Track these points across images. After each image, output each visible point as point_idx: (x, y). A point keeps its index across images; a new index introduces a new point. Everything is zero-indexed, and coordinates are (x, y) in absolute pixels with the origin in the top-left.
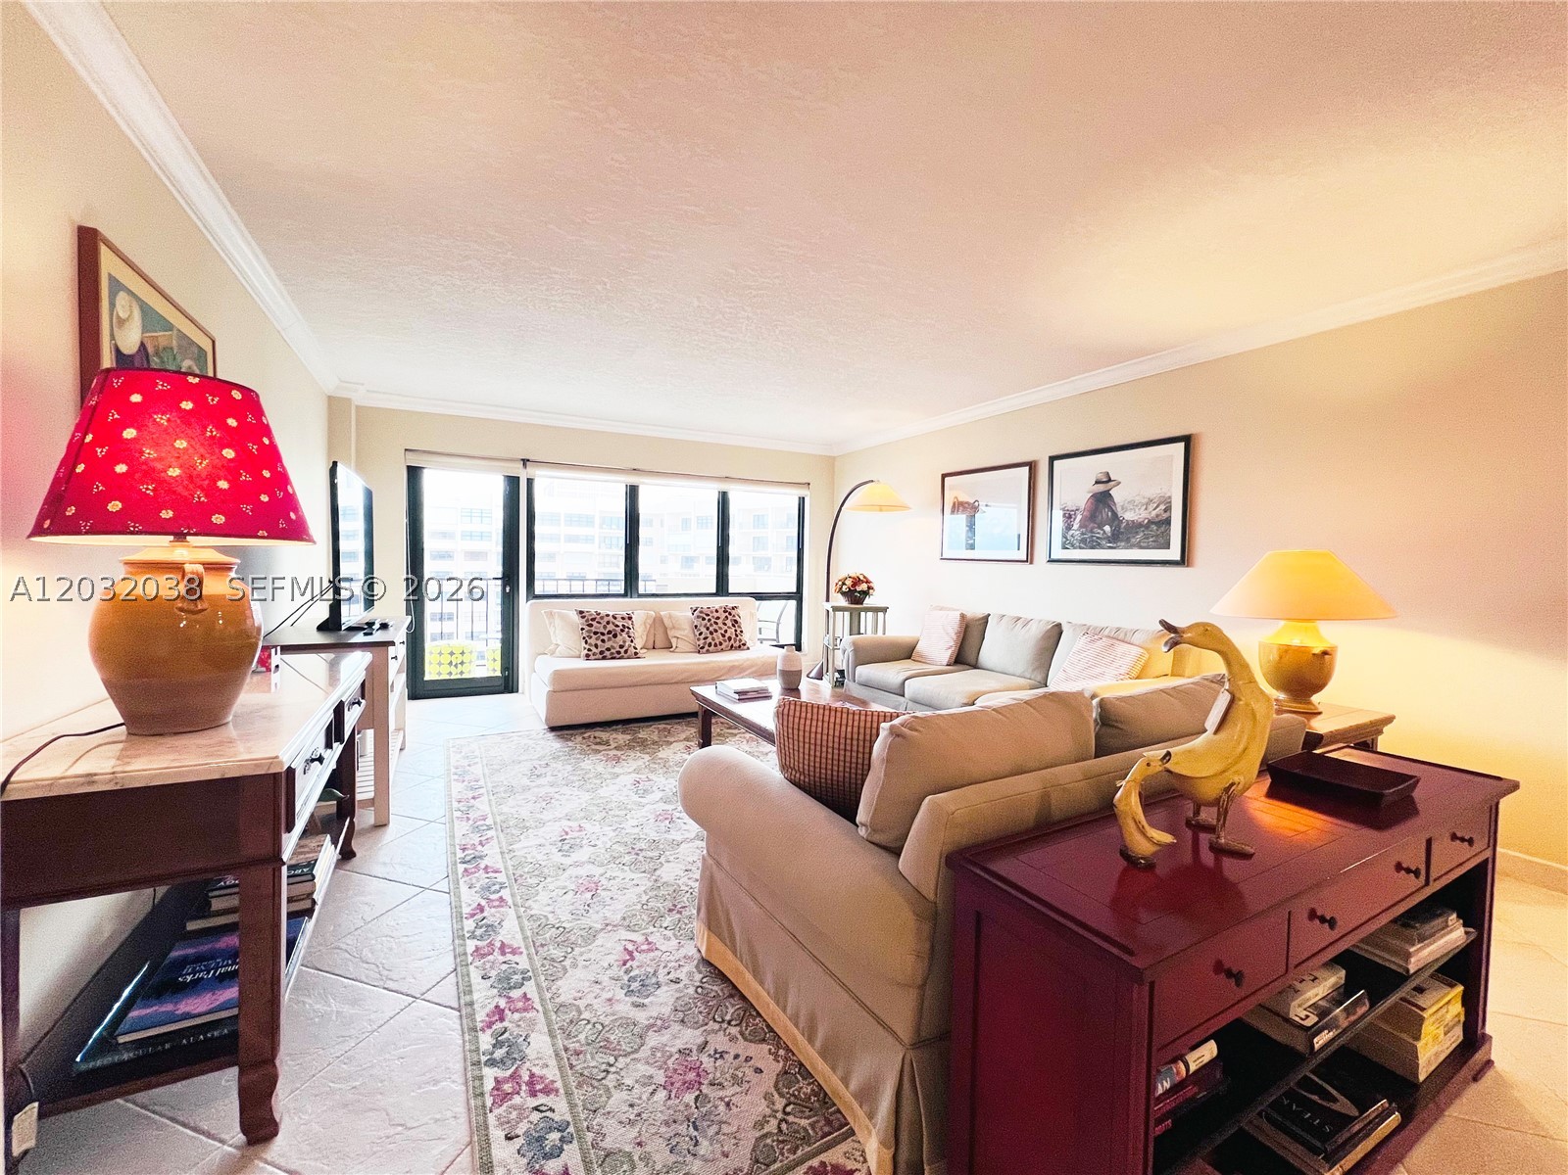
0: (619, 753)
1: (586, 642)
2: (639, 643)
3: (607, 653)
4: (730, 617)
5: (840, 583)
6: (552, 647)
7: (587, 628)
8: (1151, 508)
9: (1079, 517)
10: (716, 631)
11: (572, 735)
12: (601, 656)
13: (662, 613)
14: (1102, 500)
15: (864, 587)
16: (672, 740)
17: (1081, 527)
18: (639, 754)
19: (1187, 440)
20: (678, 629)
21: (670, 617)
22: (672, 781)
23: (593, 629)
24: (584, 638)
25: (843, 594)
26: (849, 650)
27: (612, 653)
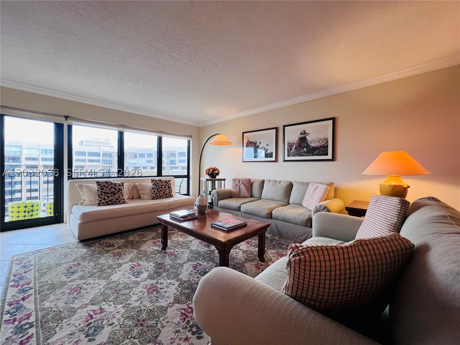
0: (120, 250)
1: (99, 197)
2: (126, 197)
3: (110, 202)
4: (167, 185)
5: (208, 171)
6: (82, 201)
7: (100, 190)
8: (321, 142)
9: (294, 146)
10: (161, 191)
11: (93, 243)
12: (106, 204)
13: (136, 184)
14: (303, 140)
15: (217, 171)
16: (146, 239)
17: (295, 149)
18: (131, 250)
19: (334, 119)
20: (145, 190)
21: (140, 185)
22: (151, 263)
23: (104, 191)
24: (98, 195)
25: (209, 174)
26: (216, 195)
27: (112, 202)
